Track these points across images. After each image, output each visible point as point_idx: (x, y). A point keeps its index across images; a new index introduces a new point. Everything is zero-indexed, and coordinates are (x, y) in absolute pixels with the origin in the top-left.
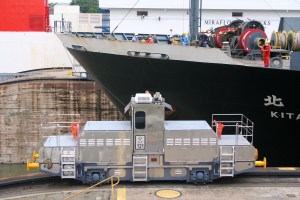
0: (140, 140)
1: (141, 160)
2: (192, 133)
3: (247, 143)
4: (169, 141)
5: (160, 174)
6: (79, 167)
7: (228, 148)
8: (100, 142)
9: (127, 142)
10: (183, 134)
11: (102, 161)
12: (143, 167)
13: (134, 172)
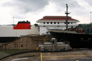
0: (53, 45)
1: (54, 48)
2: (61, 44)
3: (68, 45)
4: (58, 45)
5: (56, 50)
6: (44, 49)
7: (66, 46)
8: (47, 46)
9: (51, 45)
10: (60, 44)
11: (48, 48)
12: (54, 49)
13: (53, 50)
